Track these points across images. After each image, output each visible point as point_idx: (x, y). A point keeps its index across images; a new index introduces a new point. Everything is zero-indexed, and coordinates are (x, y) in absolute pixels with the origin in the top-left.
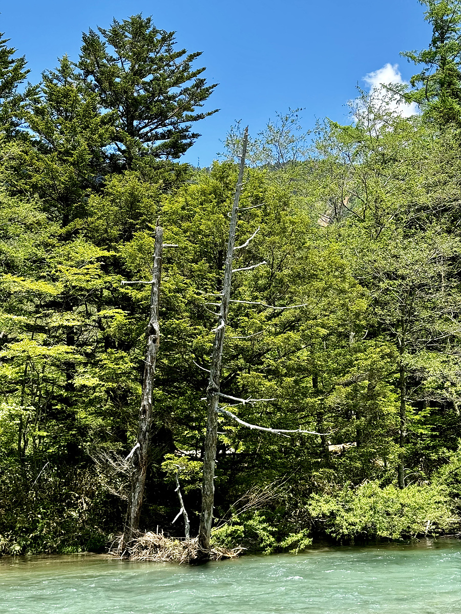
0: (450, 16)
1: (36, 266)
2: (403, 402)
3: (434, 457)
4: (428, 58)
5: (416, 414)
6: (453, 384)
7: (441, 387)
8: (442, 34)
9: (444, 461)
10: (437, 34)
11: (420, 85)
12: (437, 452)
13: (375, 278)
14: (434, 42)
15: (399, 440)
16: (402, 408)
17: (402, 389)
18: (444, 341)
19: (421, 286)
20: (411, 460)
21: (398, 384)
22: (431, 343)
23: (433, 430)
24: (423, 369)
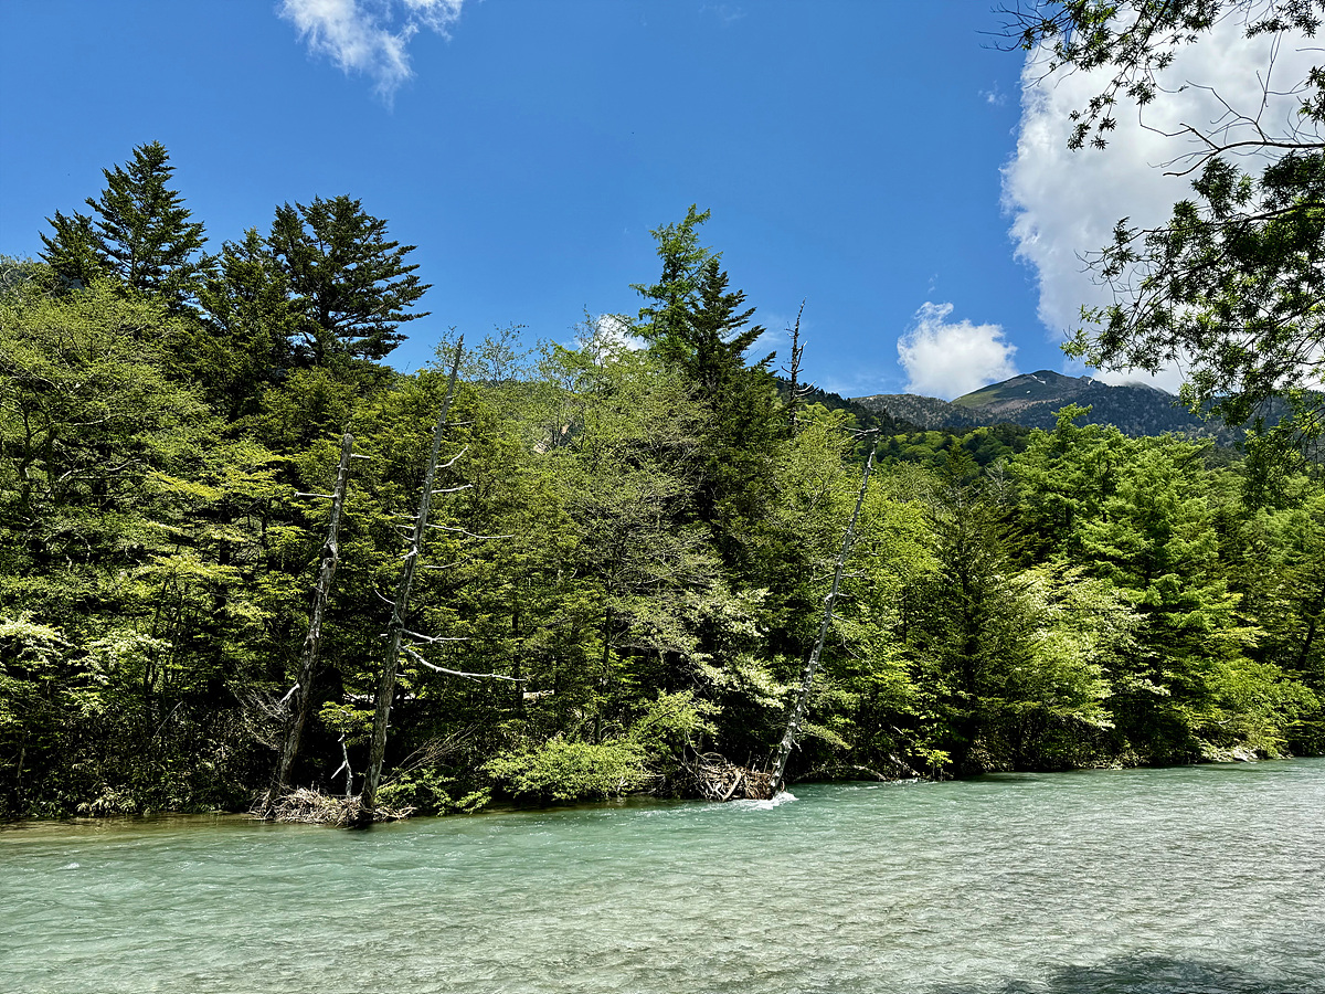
0: (682, 255)
1: (188, 466)
2: (607, 648)
3: (634, 707)
4: (658, 293)
5: (620, 661)
6: (660, 631)
7: (647, 634)
8: (674, 271)
9: (643, 712)
10: (668, 271)
11: (648, 320)
12: (637, 703)
13: (587, 513)
14: (665, 277)
15: (600, 690)
16: (606, 653)
17: (607, 634)
18: (654, 585)
19: (632, 526)
20: (610, 711)
21: (605, 628)
22: (640, 586)
23: (636, 679)
24: (629, 614)
